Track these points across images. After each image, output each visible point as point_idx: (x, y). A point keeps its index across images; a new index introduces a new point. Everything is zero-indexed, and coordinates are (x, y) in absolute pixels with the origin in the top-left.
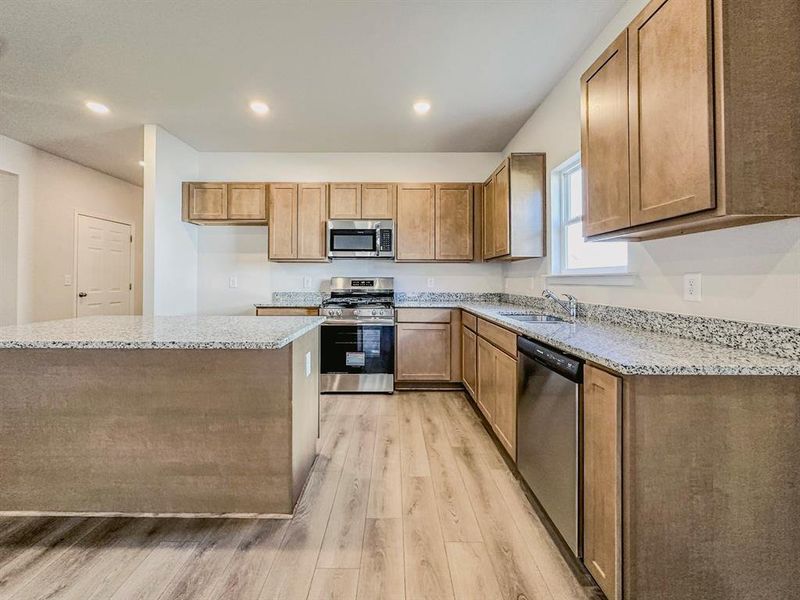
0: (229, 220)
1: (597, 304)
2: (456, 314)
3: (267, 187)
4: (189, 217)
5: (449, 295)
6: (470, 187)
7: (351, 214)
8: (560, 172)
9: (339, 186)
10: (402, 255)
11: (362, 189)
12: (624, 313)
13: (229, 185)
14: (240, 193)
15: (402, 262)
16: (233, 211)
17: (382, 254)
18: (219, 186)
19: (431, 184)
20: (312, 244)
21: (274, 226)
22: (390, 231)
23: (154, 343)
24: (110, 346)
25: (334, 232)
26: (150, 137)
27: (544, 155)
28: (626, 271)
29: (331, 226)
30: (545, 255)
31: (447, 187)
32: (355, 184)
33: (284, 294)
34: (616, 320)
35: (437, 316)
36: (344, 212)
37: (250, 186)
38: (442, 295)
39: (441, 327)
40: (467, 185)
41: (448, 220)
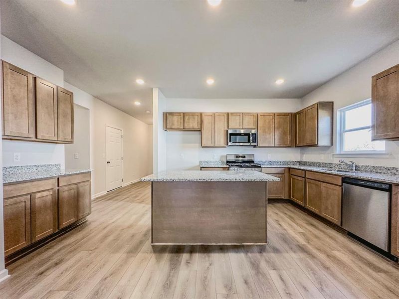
0: (184, 130)
1: (367, 165)
2: (287, 170)
3: (201, 114)
4: (166, 128)
5: (277, 162)
6: (290, 115)
7: (237, 126)
8: (341, 110)
9: (232, 114)
10: (260, 145)
11: (242, 115)
12: (384, 169)
13: (184, 113)
14: (189, 117)
15: (260, 147)
16: (186, 125)
17: (252, 144)
18: (179, 114)
19: (272, 113)
20: (221, 139)
21: (204, 132)
22: (256, 134)
23: (236, 179)
24: (220, 180)
25: (231, 134)
26: (156, 93)
27: (333, 103)
28: (384, 153)
29: (230, 132)
30: (332, 145)
31: (280, 114)
32: (240, 113)
33: (205, 162)
34: (379, 171)
35: (279, 171)
36: (235, 125)
37: (193, 114)
38: (274, 162)
39: (280, 175)
40: (289, 113)
41: (280, 129)
